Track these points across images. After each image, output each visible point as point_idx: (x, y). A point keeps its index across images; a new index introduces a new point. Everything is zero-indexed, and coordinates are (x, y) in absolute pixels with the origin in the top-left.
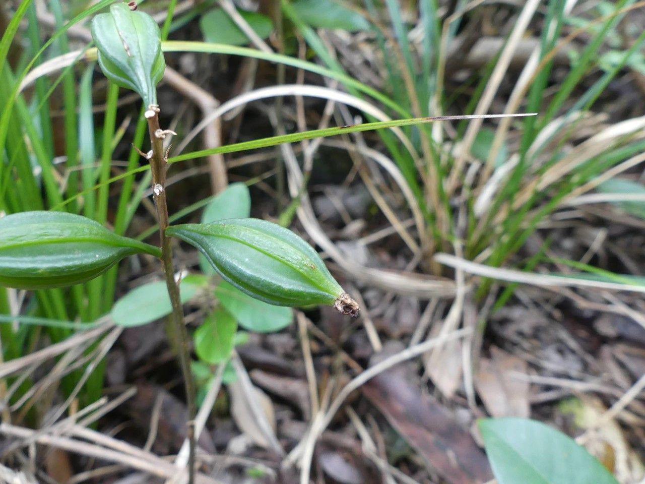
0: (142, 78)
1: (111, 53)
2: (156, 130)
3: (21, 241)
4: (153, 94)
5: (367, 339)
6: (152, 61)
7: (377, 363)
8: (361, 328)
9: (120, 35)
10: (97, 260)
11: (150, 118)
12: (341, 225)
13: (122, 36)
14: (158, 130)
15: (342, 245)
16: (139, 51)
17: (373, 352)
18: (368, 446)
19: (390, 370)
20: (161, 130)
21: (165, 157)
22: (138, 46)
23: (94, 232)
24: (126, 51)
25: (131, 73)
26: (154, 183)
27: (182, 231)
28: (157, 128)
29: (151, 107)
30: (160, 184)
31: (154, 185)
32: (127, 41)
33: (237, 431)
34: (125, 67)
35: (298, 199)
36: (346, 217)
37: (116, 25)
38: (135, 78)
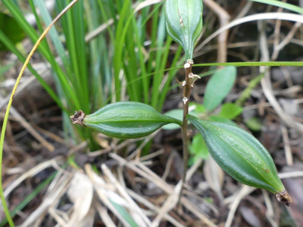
0: (187, 41)
1: (173, 24)
2: (189, 73)
3: (116, 119)
4: (191, 51)
5: (284, 156)
6: (194, 29)
7: (287, 172)
8: (282, 149)
9: (179, 13)
10: (149, 131)
11: (187, 68)
12: (284, 86)
13: (180, 14)
14: (190, 73)
15: (283, 101)
16: (188, 24)
17: (286, 165)
18: (270, 212)
19: (293, 178)
20: (192, 74)
21: (192, 84)
22: (188, 20)
23: (150, 116)
24: (181, 23)
25: (181, 37)
26: (184, 96)
27: (194, 121)
28: (190, 72)
29: (189, 61)
30: (187, 97)
31: (184, 97)
32: (182, 17)
33: (204, 179)
34: (178, 32)
35: (263, 74)
36: (289, 83)
37: (177, 5)
38: (183, 40)
